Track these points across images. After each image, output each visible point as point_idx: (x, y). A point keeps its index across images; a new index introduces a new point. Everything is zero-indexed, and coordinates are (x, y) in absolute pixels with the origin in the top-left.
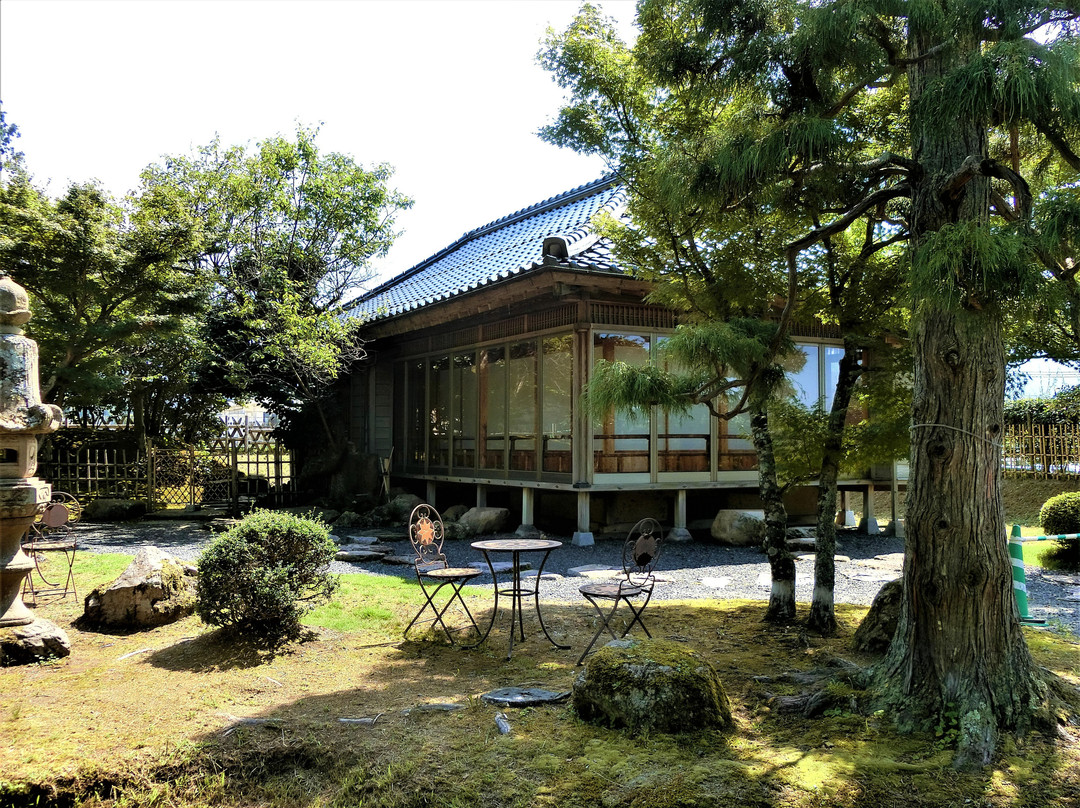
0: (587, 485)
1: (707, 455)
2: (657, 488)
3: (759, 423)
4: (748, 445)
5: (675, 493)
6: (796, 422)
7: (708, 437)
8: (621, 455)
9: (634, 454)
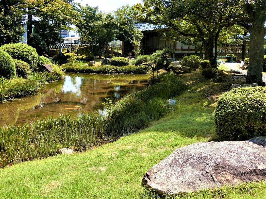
0: (174, 53)
1: (188, 49)
2: (182, 53)
3: (195, 46)
4: (194, 48)
5: (184, 54)
6: (199, 46)
7: (188, 47)
8: (178, 49)
9: (180, 49)
